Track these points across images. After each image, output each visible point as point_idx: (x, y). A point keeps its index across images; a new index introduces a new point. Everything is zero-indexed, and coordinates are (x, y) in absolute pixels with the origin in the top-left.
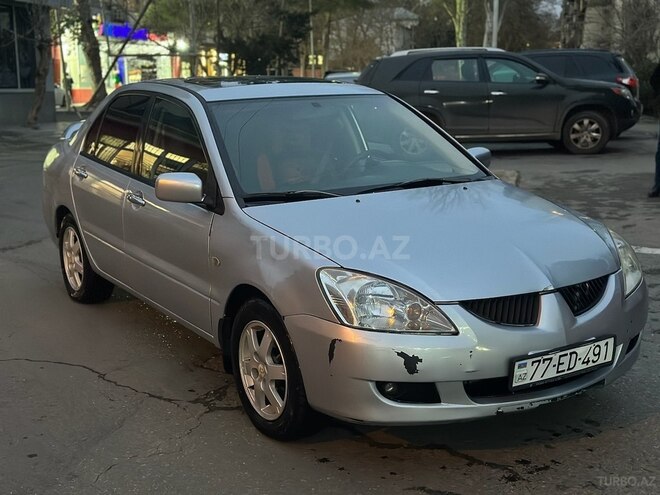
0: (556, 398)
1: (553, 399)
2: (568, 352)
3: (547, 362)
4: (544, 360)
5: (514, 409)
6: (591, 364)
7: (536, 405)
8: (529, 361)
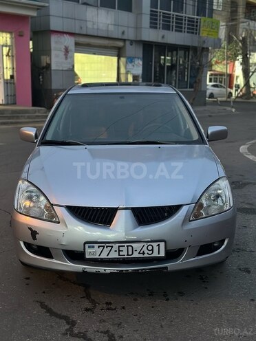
0: (122, 271)
1: (120, 271)
2: (126, 245)
3: (110, 248)
4: (107, 247)
5: (94, 271)
6: (146, 255)
7: (109, 272)
8: (96, 246)
